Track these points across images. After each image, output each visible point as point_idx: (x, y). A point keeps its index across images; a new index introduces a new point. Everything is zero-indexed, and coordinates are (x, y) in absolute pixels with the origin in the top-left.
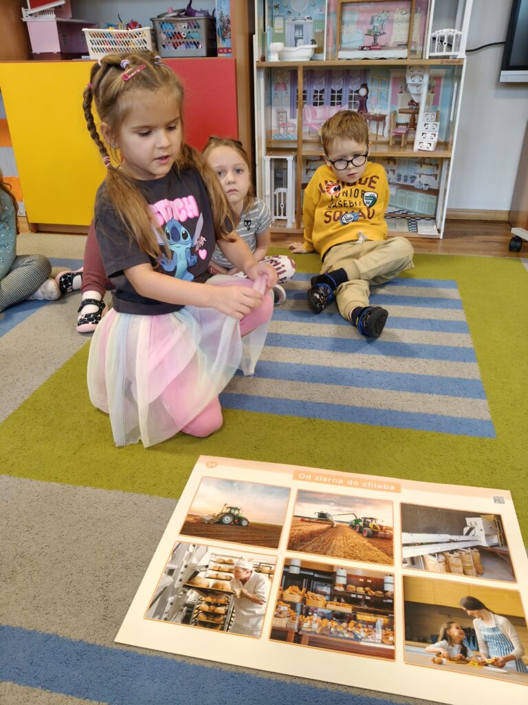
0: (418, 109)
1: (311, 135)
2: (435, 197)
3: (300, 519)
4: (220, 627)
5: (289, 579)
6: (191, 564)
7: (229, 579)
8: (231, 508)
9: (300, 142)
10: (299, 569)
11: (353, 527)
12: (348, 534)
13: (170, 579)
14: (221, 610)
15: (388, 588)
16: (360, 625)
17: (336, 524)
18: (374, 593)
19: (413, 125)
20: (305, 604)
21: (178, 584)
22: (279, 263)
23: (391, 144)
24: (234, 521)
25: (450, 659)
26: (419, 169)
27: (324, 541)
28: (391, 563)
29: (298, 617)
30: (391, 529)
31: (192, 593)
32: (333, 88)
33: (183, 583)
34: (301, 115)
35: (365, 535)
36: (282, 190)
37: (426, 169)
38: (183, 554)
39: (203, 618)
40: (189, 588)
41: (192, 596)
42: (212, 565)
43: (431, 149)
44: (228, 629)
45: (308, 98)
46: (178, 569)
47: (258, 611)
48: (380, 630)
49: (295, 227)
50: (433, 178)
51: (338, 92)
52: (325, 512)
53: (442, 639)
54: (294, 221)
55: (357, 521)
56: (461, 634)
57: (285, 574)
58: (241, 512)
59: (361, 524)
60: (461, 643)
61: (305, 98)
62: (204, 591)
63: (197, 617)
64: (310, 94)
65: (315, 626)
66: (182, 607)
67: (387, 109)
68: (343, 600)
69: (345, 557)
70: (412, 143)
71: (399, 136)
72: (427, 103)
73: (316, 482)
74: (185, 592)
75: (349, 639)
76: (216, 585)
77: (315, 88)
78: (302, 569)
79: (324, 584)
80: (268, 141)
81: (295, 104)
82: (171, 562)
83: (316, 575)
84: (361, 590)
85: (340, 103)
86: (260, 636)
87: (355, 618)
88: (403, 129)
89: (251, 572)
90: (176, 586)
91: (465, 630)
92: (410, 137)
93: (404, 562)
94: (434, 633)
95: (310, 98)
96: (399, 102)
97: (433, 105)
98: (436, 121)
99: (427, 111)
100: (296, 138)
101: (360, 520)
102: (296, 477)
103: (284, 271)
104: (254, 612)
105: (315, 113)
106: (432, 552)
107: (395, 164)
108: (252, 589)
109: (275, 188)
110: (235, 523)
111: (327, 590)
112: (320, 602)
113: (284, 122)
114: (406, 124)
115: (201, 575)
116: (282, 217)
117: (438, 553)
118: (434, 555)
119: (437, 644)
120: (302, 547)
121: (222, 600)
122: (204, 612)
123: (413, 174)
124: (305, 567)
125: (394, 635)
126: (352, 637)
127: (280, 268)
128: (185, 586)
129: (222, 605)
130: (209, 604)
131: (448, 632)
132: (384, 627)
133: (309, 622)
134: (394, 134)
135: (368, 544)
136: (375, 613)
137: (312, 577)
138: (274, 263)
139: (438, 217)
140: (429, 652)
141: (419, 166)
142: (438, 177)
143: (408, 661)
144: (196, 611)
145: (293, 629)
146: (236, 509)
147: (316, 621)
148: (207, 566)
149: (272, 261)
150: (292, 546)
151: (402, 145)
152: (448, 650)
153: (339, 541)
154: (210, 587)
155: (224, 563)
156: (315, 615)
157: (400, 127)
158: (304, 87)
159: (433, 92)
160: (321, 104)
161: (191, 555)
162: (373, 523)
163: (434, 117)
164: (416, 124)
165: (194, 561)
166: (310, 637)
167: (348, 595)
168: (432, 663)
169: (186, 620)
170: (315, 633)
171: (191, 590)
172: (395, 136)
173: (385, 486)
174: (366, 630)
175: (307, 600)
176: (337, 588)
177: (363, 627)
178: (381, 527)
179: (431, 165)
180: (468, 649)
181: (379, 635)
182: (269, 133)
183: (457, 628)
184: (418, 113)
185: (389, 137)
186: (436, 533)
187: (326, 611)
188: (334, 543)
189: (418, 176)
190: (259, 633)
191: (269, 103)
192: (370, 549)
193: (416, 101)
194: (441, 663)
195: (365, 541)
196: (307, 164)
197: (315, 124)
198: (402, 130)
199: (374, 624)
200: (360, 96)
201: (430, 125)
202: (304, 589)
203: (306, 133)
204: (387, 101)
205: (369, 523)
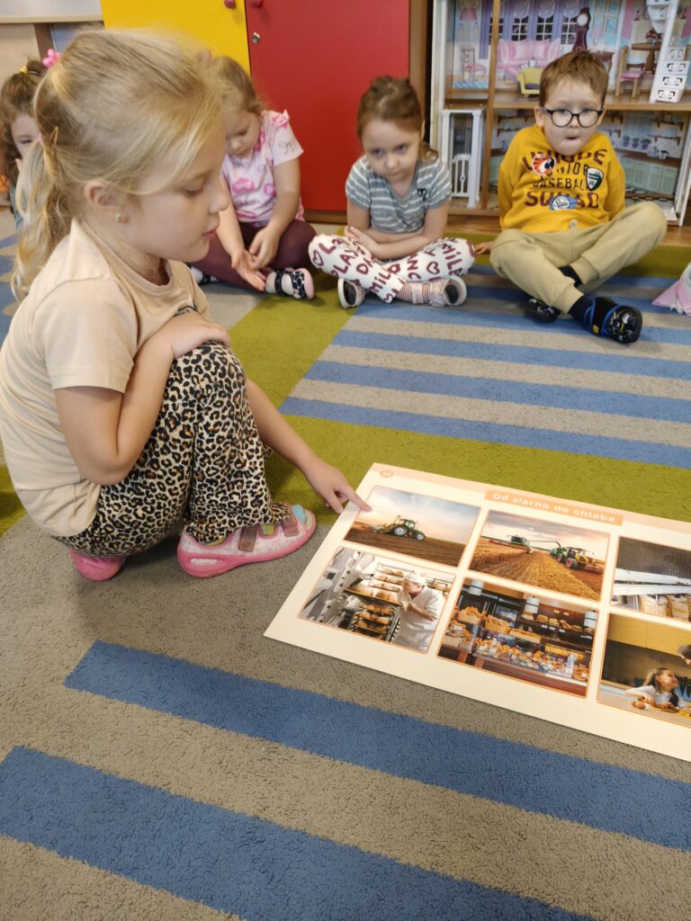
0: (660, 44)
1: (507, 82)
2: (675, 169)
3: (488, 540)
4: (381, 637)
5: (466, 599)
6: (354, 570)
7: (397, 591)
8: (406, 521)
9: (492, 91)
10: (480, 591)
11: (554, 555)
12: (547, 562)
13: (329, 583)
14: (385, 620)
15: (588, 623)
16: (548, 657)
17: (532, 550)
18: (570, 627)
19: (651, 66)
20: (484, 627)
21: (337, 589)
22: (454, 249)
23: (617, 94)
24: (407, 533)
25: (655, 705)
26: (655, 130)
27: (516, 566)
28: (597, 599)
29: (474, 639)
30: (603, 563)
31: (352, 599)
32: (540, 15)
33: (343, 588)
34: (496, 53)
35: (569, 566)
36: (463, 157)
37: (665, 130)
38: (347, 559)
39: (363, 625)
40: (350, 594)
41: (352, 602)
42: (378, 575)
43: (675, 99)
44: (390, 640)
45: (505, 29)
46: (339, 574)
47: (426, 627)
48: (572, 665)
49: (480, 207)
50: (674, 143)
51: (548, 21)
52: (520, 536)
53: (649, 684)
54: (478, 199)
55: (560, 550)
56: (673, 682)
57: (462, 593)
58: (416, 526)
59: (565, 553)
60: (672, 691)
61: (501, 29)
62: (367, 599)
63: (356, 623)
64: (509, 23)
65: (493, 651)
66: (340, 612)
67: (615, 44)
68: (530, 629)
69: (540, 586)
70: (647, 93)
71: (629, 81)
72: (674, 33)
73: (514, 503)
74: (345, 598)
75: (533, 669)
76: (380, 595)
77: (515, 15)
78: (484, 591)
79: (509, 610)
80: (448, 91)
81: (487, 38)
82: (331, 566)
83: (501, 600)
84: (554, 621)
85: (550, 37)
86: (427, 651)
87: (543, 649)
88: (637, 72)
89: (423, 587)
90: (335, 590)
91: (679, 679)
92: (645, 83)
93: (614, 599)
94: (639, 676)
95: (508, 32)
96: (633, 34)
97: (682, 36)
98: (685, 59)
99: (672, 45)
100: (487, 87)
101: (564, 550)
102: (489, 496)
103: (459, 260)
104: (423, 627)
105: (513, 51)
106: (652, 593)
107: (621, 122)
108: (422, 604)
109: (455, 153)
110: (408, 535)
111: (512, 616)
112: (502, 627)
113: (471, 64)
114: (642, 66)
115: (364, 583)
116: (462, 194)
117: (659, 595)
118: (654, 597)
119: (640, 688)
120: (487, 569)
121: (387, 610)
122: (365, 620)
123: (646, 137)
124: (487, 589)
125: (588, 672)
126: (537, 667)
127: (453, 256)
128: (345, 591)
129: (386, 615)
130: (371, 612)
131: (657, 678)
132: (577, 663)
133: (486, 645)
134: (623, 80)
135: (570, 576)
136: (569, 647)
137: (497, 601)
138: (446, 249)
139: (678, 198)
140: (628, 695)
141: (656, 125)
142: (681, 141)
143: (601, 700)
144: (356, 617)
145: (466, 650)
146: (411, 522)
147: (494, 646)
148: (372, 575)
149: (445, 246)
150: (475, 565)
151: (634, 95)
152: (654, 696)
153: (534, 568)
154: (374, 596)
155: (393, 574)
156: (495, 639)
157: (632, 69)
158: (501, 14)
159: (684, 18)
160: (523, 38)
161: (355, 562)
162: (581, 554)
163: (682, 55)
164: (655, 65)
165: (358, 568)
166: (485, 661)
167: (537, 625)
168: (631, 706)
169: (344, 625)
170: (492, 657)
171: (351, 597)
172: (624, 82)
173: (602, 516)
174: (555, 662)
175: (487, 623)
176: (525, 616)
177: (551, 659)
178: (590, 560)
179: (672, 123)
180: (680, 698)
181: (570, 669)
182: (449, 79)
183: (670, 675)
184: (659, 49)
185: (616, 84)
186: (661, 573)
187: (508, 637)
188: (527, 569)
189: (653, 139)
190: (425, 649)
191: (451, 38)
192: (573, 582)
193: (658, 31)
194: (642, 708)
195: (568, 572)
196: (499, 123)
197: (514, 67)
198: (635, 74)
199: (565, 659)
200: (577, 26)
201: (675, 67)
202: (484, 612)
203: (499, 79)
204: (616, 32)
205: (575, 553)
